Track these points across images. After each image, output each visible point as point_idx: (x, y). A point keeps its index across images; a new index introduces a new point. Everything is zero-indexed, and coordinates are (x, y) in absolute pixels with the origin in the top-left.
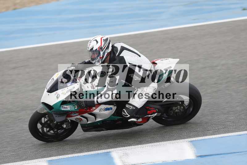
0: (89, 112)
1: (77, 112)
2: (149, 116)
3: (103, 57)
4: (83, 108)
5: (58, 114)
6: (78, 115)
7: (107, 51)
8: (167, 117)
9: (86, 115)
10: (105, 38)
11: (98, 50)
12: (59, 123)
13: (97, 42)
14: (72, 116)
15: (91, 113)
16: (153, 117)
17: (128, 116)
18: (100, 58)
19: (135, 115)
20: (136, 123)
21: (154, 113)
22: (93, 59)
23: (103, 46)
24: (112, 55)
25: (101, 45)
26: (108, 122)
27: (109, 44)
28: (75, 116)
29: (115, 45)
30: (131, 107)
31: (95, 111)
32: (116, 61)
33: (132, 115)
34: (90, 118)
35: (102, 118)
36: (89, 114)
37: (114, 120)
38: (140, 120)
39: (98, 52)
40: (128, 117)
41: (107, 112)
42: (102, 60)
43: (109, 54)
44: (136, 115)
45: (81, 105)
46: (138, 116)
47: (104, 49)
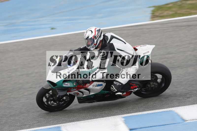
1: (75, 88)
2: (132, 90)
3: (96, 44)
4: (80, 85)
5: (60, 90)
6: (76, 90)
7: (100, 39)
8: (145, 91)
9: (82, 90)
10: (98, 29)
11: (92, 38)
12: (60, 97)
13: (92, 32)
14: (71, 91)
15: (86, 88)
16: (135, 91)
17: (115, 90)
19: (121, 90)
21: (136, 88)
25: (95, 34)
26: (99, 95)
27: (101, 33)
28: (74, 91)
29: (106, 35)
30: (117, 84)
31: (89, 87)
32: (107, 47)
33: (119, 90)
34: (85, 92)
36: (84, 89)
37: (103, 94)
38: (125, 93)
41: (98, 88)
43: (101, 41)
44: (122, 90)
45: (79, 83)
46: (124, 91)
47: (97, 37)
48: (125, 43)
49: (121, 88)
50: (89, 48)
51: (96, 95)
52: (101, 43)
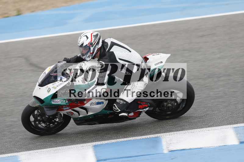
0: (80, 106)
2: (141, 110)
3: (93, 52)
5: (49, 108)
7: (97, 47)
8: (159, 111)
9: (77, 109)
10: (95, 34)
11: (88, 45)
12: (51, 117)
13: (87, 38)
14: (63, 110)
15: (82, 107)
16: (145, 111)
18: (91, 53)
19: (125, 110)
20: (128, 118)
22: (83, 55)
23: (93, 42)
24: (102, 50)
25: (91, 41)
26: (100, 116)
27: (99, 39)
30: (121, 102)
31: (86, 105)
32: (106, 56)
33: (123, 110)
34: (81, 112)
35: (93, 112)
36: (80, 108)
39: (88, 48)
40: (119, 111)
41: (98, 106)
42: (92, 55)
43: (99, 49)
44: (127, 109)
46: (129, 111)
47: (94, 44)
48: (130, 52)
49: (125, 107)
50: (84, 57)
51: (97, 115)
52: (99, 51)
